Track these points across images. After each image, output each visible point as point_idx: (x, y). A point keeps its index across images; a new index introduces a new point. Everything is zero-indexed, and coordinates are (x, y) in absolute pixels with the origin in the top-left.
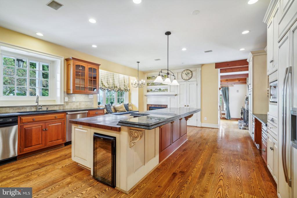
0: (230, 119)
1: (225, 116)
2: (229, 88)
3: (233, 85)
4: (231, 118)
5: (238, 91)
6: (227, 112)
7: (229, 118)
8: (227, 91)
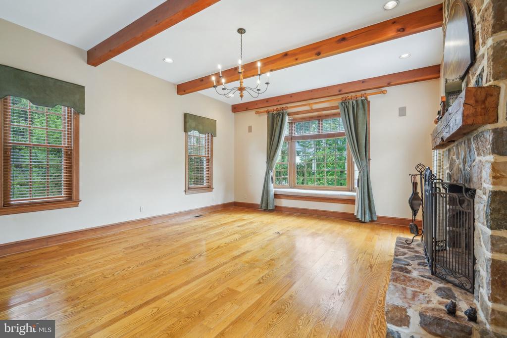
0: (372, 221)
1: (356, 210)
2: (368, 103)
3: (383, 89)
4: (379, 218)
5: (402, 112)
6: (363, 193)
7: (368, 218)
8: (361, 112)
